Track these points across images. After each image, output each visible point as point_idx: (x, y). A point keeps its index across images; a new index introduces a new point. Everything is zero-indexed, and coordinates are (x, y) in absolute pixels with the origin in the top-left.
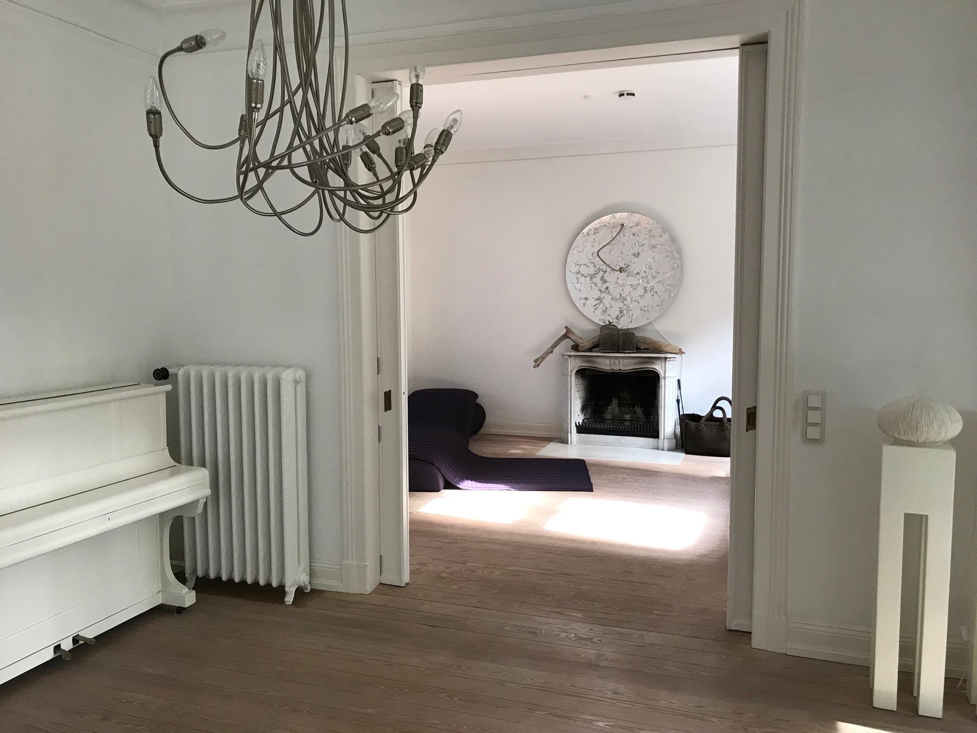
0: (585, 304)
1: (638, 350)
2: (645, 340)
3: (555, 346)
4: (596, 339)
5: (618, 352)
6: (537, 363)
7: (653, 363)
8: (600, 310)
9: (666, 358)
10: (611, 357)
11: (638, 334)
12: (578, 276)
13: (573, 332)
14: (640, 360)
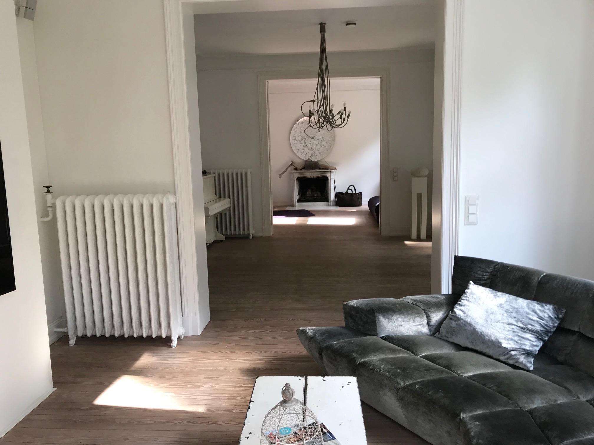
0: (298, 152)
1: (320, 169)
2: (322, 165)
3: (287, 169)
4: (303, 166)
5: (312, 170)
6: (281, 175)
7: (326, 174)
8: (304, 154)
9: (331, 171)
10: (310, 172)
11: (320, 163)
12: (295, 141)
13: (294, 163)
14: (321, 173)
